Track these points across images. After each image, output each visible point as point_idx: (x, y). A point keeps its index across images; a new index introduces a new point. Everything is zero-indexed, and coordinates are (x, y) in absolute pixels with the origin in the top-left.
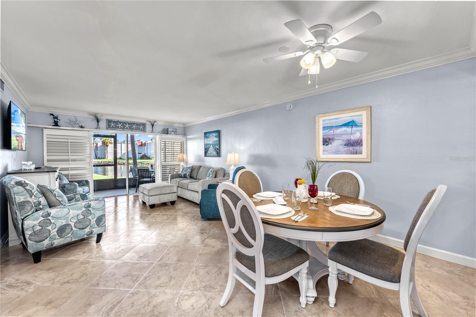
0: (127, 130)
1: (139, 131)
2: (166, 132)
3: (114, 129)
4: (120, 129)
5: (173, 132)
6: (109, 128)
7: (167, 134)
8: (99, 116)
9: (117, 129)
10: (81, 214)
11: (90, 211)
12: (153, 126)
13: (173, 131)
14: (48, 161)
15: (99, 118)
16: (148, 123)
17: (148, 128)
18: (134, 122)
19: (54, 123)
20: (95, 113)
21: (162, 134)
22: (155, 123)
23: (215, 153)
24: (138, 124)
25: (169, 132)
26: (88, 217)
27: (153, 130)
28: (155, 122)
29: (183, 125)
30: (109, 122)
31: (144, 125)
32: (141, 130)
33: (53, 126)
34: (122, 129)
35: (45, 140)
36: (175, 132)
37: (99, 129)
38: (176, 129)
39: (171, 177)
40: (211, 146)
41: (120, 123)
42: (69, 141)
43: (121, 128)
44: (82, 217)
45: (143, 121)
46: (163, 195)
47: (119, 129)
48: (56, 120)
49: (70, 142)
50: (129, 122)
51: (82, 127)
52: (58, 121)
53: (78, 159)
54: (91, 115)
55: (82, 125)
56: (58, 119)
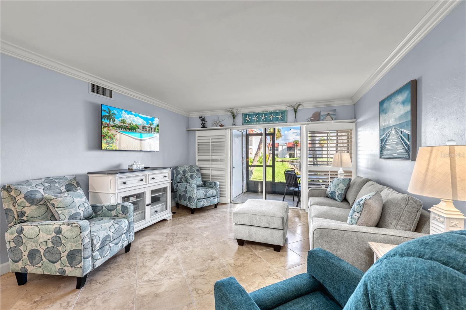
0: (263, 123)
1: (278, 122)
2: (317, 117)
3: (249, 123)
4: (256, 123)
5: (329, 116)
6: (245, 124)
7: (318, 121)
8: (235, 111)
9: (253, 123)
10: (50, 240)
11: (61, 239)
12: (296, 111)
13: (328, 114)
14: (199, 160)
15: (235, 113)
16: (290, 109)
17: (291, 115)
18: (272, 111)
19: (201, 124)
20: (231, 109)
21: (311, 122)
22: (300, 107)
23: (401, 150)
24: (276, 113)
25: (322, 118)
26: (58, 248)
27: (295, 118)
28: (299, 105)
29: (351, 101)
30: (245, 115)
31: (284, 113)
32: (281, 120)
33: (201, 128)
34: (257, 123)
35: (197, 141)
36: (332, 116)
37: (235, 126)
38: (335, 110)
39: (310, 192)
40: (393, 132)
41: (256, 114)
42: (210, 141)
43: (257, 121)
44: (50, 245)
45: (283, 108)
46: (256, 228)
47: (254, 123)
48: (203, 122)
49: (212, 142)
50: (266, 112)
51: (221, 126)
52: (205, 122)
53: (219, 159)
54: (228, 111)
55: (221, 124)
56: (205, 121)
